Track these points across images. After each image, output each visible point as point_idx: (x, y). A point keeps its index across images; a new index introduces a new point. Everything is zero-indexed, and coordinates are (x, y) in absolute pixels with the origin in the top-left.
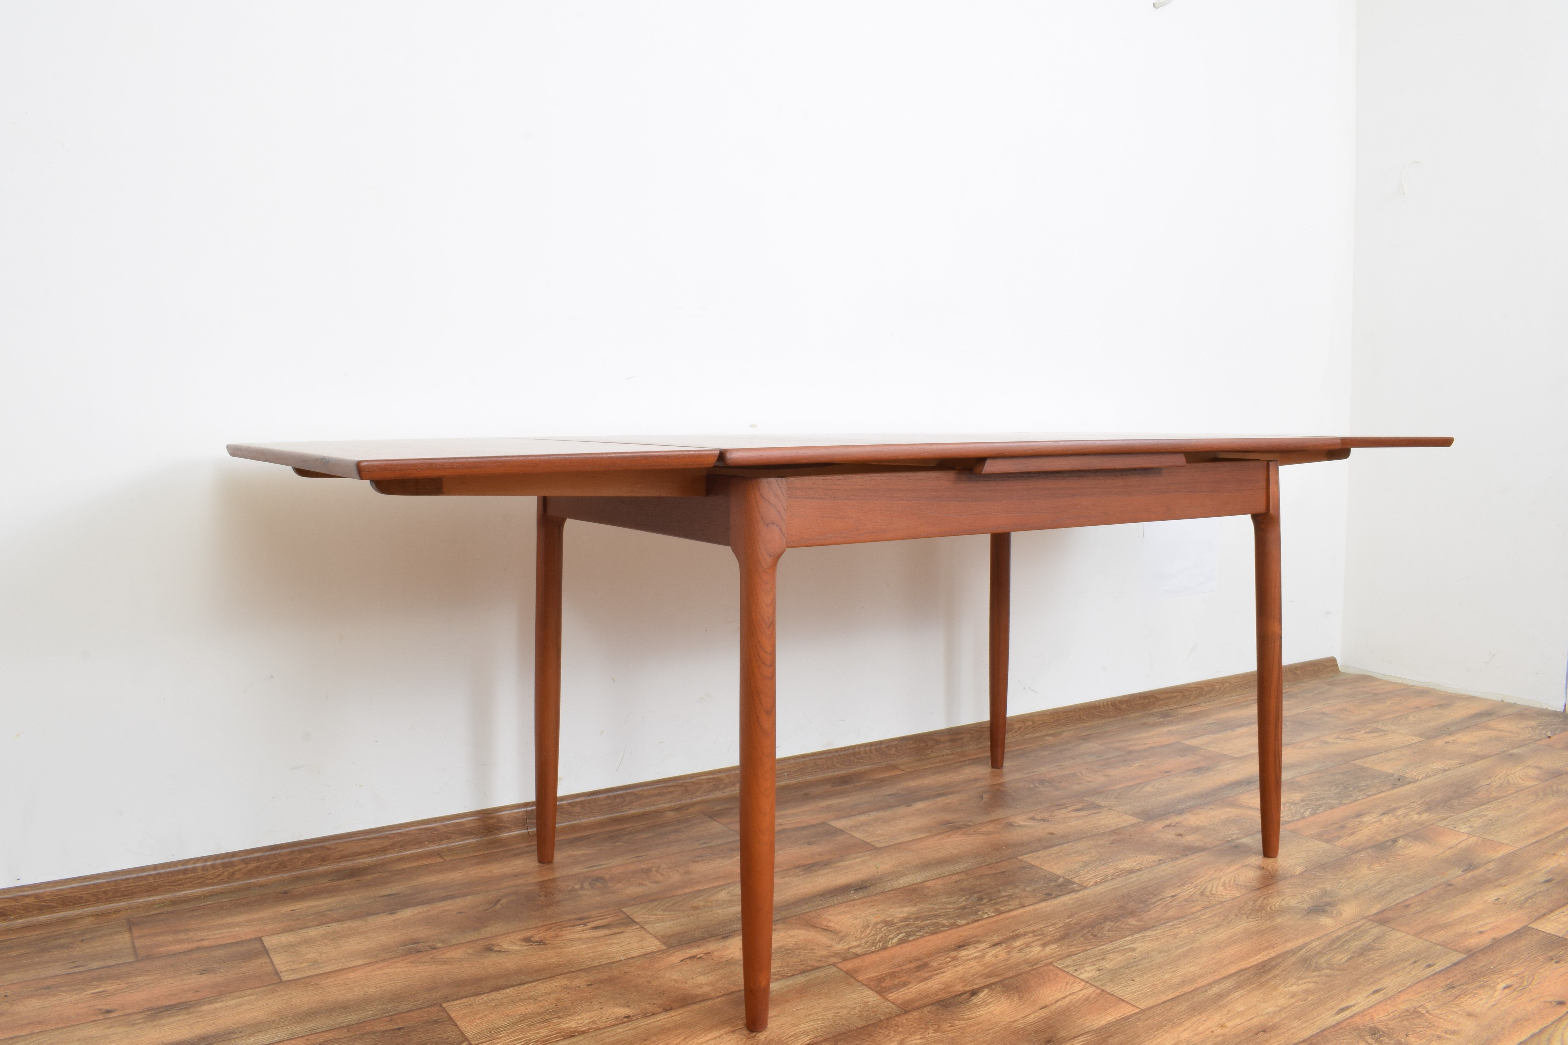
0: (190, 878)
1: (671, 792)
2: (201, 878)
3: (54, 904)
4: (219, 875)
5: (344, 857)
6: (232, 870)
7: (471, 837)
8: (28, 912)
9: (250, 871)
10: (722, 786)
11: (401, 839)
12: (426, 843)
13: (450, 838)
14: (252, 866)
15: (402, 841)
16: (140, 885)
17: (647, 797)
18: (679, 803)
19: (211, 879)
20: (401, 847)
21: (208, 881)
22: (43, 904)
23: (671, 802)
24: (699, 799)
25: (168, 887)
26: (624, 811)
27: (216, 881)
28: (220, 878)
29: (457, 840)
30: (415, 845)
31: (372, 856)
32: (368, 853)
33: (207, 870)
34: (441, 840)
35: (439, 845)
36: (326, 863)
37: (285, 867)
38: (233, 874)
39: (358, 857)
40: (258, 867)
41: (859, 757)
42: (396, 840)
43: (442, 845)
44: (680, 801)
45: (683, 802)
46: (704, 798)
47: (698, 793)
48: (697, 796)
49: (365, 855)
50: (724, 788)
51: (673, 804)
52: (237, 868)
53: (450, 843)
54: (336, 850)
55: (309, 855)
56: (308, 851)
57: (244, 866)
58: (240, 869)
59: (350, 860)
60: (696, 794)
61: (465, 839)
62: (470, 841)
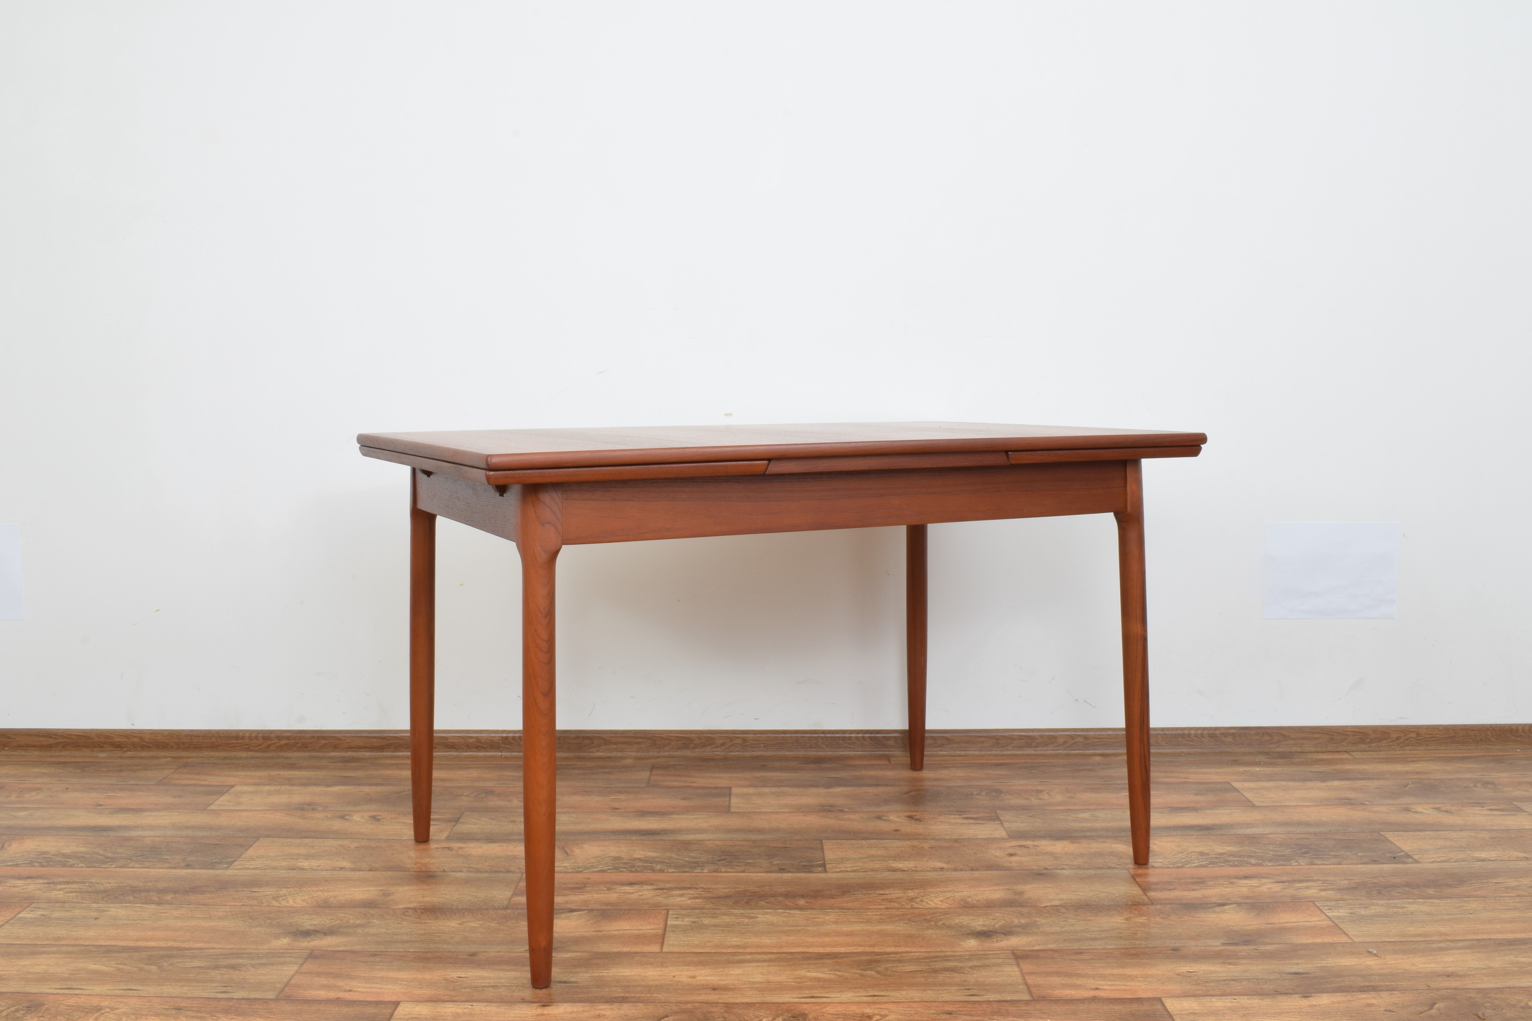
0: (240, 743)
1: (639, 743)
2: (247, 744)
3: (151, 745)
4: (260, 745)
5: (350, 748)
6: (269, 743)
7: (453, 750)
8: (135, 748)
9: (281, 746)
10: (692, 746)
11: (396, 742)
14: (283, 742)
15: (397, 743)
16: (206, 742)
17: (615, 744)
19: (254, 747)
21: (251, 748)
22: (144, 744)
23: (638, 751)
24: (667, 754)
25: (224, 747)
26: (591, 752)
27: (257, 749)
28: (260, 747)
29: (441, 750)
30: (406, 748)
31: (372, 751)
33: (252, 740)
36: (336, 750)
37: (306, 747)
38: (269, 746)
39: (361, 750)
40: (287, 745)
41: (849, 741)
46: (672, 753)
47: (666, 748)
48: (666, 751)
49: (367, 750)
50: (694, 748)
51: (640, 754)
52: (273, 742)
54: (345, 742)
55: (324, 742)
56: (324, 738)
57: (277, 741)
58: (274, 744)
59: (355, 751)
60: (665, 749)
61: (448, 751)
62: (452, 753)
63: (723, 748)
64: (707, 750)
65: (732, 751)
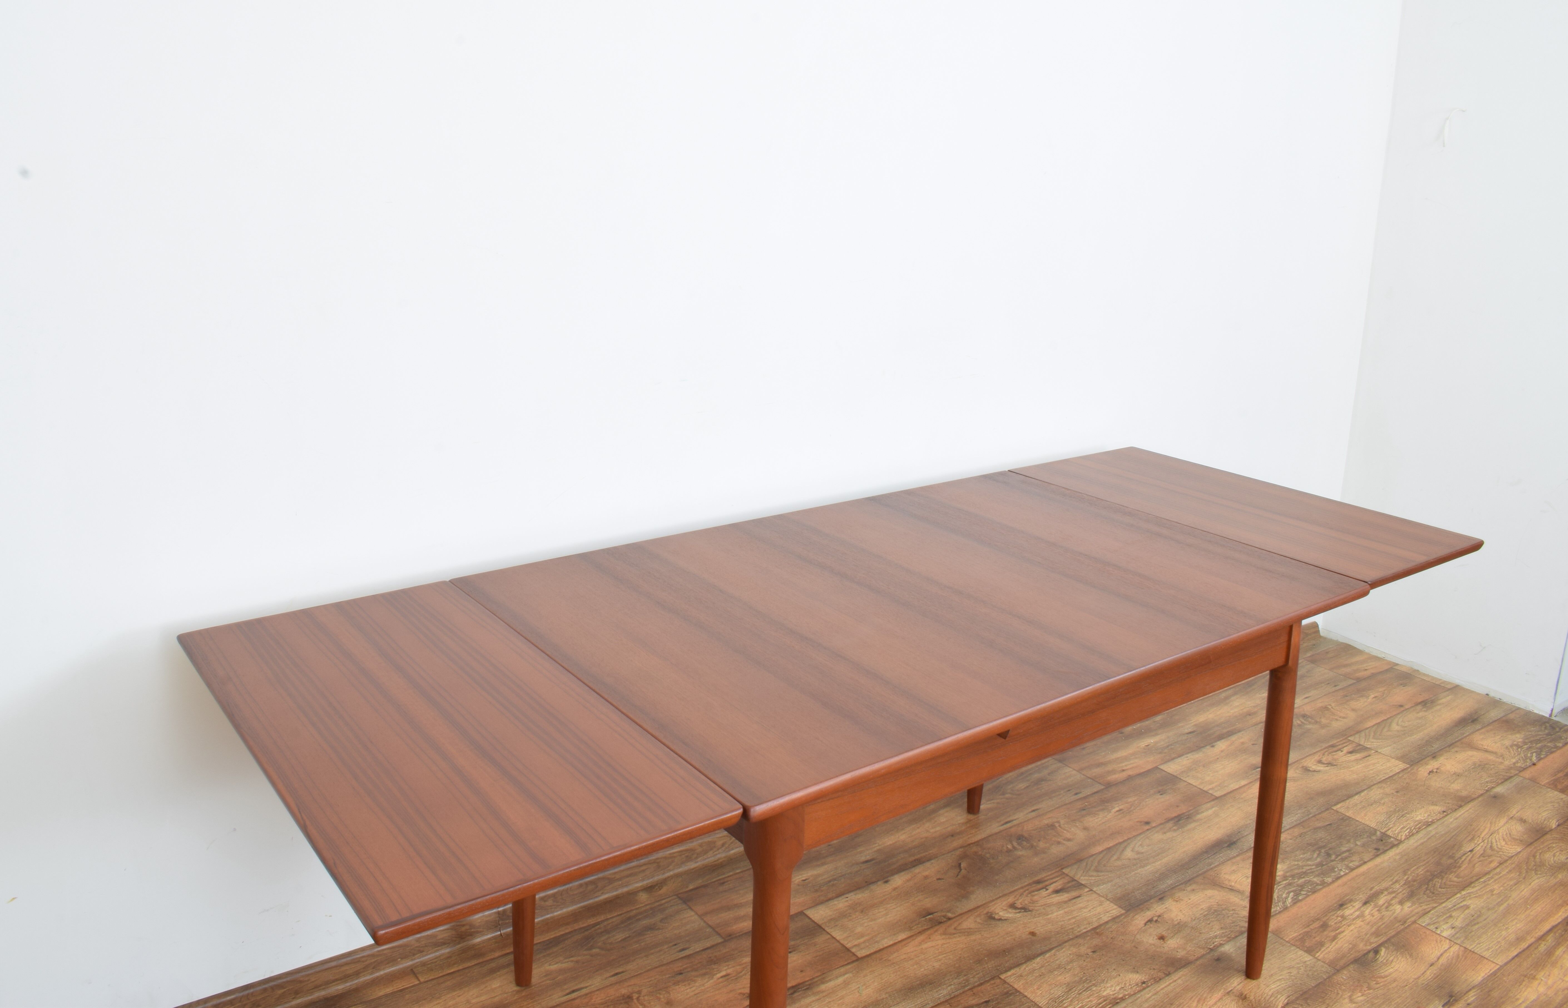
1: (644, 871)
5: (317, 987)
7: (444, 946)
10: (695, 856)
11: (373, 960)
12: (399, 960)
13: (422, 952)
15: (375, 962)
18: (651, 880)
20: (373, 968)
23: (643, 880)
24: (671, 873)
26: (596, 897)
29: (430, 952)
30: (388, 963)
31: (346, 982)
32: (341, 979)
34: (414, 955)
35: (412, 960)
36: (298, 996)
37: (258, 1006)
39: (331, 985)
42: (368, 962)
43: (415, 959)
44: (652, 878)
45: (656, 879)
47: (671, 867)
48: (670, 870)
49: (338, 982)
50: (697, 858)
51: (645, 882)
53: (423, 957)
54: (309, 982)
59: (324, 989)
60: (669, 868)
61: (438, 950)
62: (443, 951)
63: (723, 848)
64: (709, 856)
65: (733, 849)
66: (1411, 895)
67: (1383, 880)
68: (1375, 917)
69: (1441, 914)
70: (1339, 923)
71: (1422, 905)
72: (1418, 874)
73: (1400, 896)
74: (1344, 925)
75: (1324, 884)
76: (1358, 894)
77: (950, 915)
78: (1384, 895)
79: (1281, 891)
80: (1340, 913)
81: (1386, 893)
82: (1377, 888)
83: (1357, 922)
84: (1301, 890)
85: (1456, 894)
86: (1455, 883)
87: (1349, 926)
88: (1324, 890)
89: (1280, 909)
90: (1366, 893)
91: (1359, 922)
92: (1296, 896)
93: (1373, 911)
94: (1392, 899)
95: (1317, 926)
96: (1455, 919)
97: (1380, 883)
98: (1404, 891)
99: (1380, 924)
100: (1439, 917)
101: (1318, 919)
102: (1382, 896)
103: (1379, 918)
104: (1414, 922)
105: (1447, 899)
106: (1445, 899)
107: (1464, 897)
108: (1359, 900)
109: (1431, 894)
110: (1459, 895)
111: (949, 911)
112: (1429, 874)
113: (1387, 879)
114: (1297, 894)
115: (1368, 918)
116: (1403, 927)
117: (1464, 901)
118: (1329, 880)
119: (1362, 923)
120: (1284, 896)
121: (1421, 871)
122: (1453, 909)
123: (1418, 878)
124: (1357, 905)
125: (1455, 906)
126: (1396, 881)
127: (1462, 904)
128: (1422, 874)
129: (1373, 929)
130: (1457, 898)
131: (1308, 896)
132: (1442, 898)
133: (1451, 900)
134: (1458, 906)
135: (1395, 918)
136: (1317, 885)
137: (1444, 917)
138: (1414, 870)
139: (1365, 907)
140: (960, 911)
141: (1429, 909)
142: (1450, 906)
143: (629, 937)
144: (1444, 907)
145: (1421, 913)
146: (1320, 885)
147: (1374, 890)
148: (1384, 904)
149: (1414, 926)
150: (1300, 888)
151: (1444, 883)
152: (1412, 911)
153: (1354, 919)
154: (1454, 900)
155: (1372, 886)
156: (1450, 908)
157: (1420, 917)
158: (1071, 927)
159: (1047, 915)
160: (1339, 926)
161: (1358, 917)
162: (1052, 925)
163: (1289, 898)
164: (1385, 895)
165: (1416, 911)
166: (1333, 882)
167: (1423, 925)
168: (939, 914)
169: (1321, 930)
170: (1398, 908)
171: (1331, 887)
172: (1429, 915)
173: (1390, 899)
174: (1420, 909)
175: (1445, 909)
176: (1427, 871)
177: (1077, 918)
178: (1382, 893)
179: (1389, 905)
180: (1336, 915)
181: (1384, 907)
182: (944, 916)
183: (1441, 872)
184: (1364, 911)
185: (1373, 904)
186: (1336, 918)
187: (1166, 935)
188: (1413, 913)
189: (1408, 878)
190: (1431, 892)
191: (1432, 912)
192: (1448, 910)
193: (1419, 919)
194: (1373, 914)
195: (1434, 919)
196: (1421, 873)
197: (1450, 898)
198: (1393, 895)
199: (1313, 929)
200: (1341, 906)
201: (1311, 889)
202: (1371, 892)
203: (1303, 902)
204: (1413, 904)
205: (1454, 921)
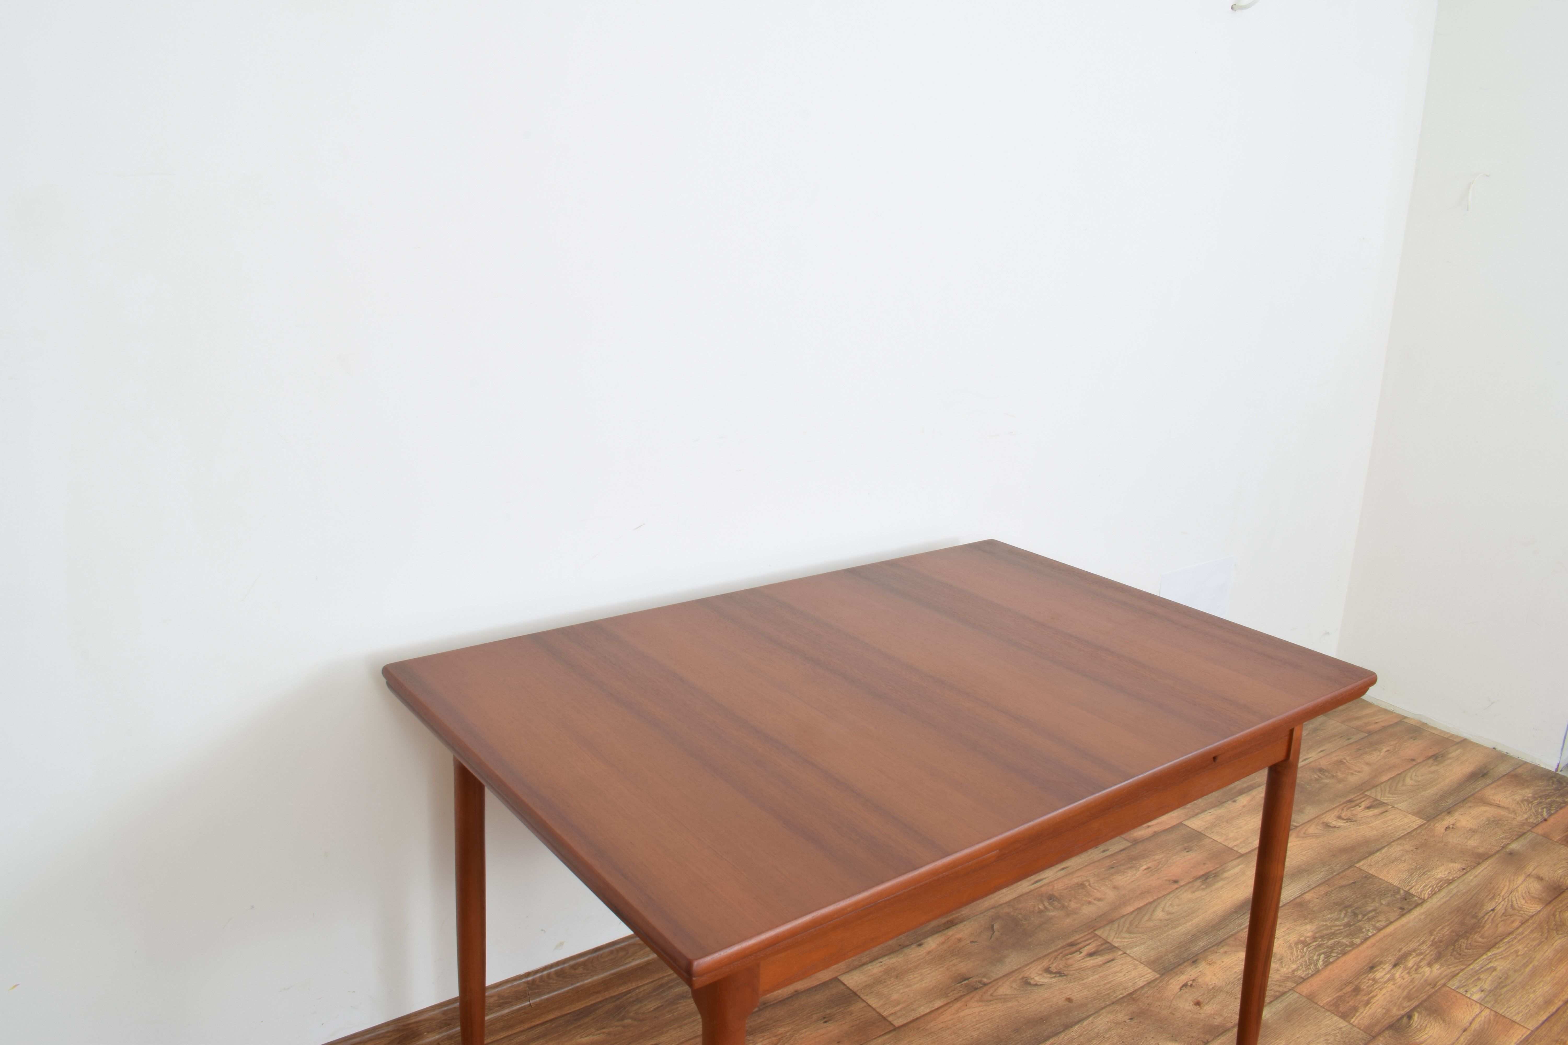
26: (627, 963)
66: (1439, 957)
67: (1410, 941)
68: (1405, 980)
69: (1470, 976)
70: (1371, 986)
71: (1450, 967)
72: (1443, 934)
73: (1428, 958)
74: (1376, 989)
75: (1353, 946)
76: (1387, 956)
77: (985, 980)
78: (1412, 956)
79: (1311, 953)
80: (1371, 975)
81: (1414, 954)
82: (1405, 950)
83: (1389, 985)
84: (1331, 952)
85: (1482, 955)
86: (1480, 944)
87: (1381, 989)
88: (1353, 952)
89: (1312, 972)
90: (1395, 955)
91: (1390, 986)
92: (1327, 958)
93: (1404, 974)
94: (1420, 961)
95: (1350, 990)
96: (1484, 982)
97: (1408, 944)
98: (1432, 952)
99: (1411, 987)
100: (1468, 979)
101: (1350, 983)
102: (1411, 958)
103: (1409, 981)
104: (1444, 985)
105: (1474, 961)
106: (1472, 961)
107: (1490, 959)
108: (1388, 962)
109: (1458, 955)
110: (1485, 957)
111: (984, 976)
112: (1454, 934)
113: (1414, 939)
114: (1328, 956)
115: (1399, 981)
116: (1433, 990)
117: (1490, 962)
118: (1358, 941)
119: (1393, 987)
120: (1315, 958)
121: (1446, 931)
122: (1480, 971)
123: (1444, 939)
124: (1387, 967)
125: (1482, 968)
126: (1423, 942)
127: (1489, 966)
128: (1447, 935)
129: (1405, 993)
130: (1483, 959)
131: (1338, 958)
132: (1469, 959)
133: (1478, 961)
134: (1485, 968)
135: (1426, 981)
136: (1347, 946)
137: (1473, 980)
138: (1439, 930)
139: (1395, 969)
140: (995, 976)
141: (1457, 972)
142: (1477, 968)
143: (662, 1006)
144: (1472, 969)
145: (1450, 975)
146: (1350, 946)
147: (1402, 951)
148: (1414, 966)
149: (1444, 989)
150: (1330, 950)
151: (1470, 943)
152: (1441, 974)
153: (1385, 983)
154: (1480, 961)
155: (1400, 947)
156: (1478, 971)
157: (1449, 980)
158: (1107, 992)
159: (1083, 980)
160: (1371, 990)
161: (1389, 980)
162: (1088, 991)
163: (1320, 961)
164: (1414, 957)
165: (1445, 973)
166: (1362, 943)
167: (1453, 988)
168: (975, 979)
169: (1354, 993)
170: (1427, 970)
171: (1361, 948)
172: (1458, 977)
173: (1418, 961)
174: (1449, 971)
175: (1474, 971)
176: (1452, 931)
177: (1113, 983)
178: (1411, 954)
179: (1418, 967)
180: (1367, 978)
181: (1413, 969)
182: (980, 982)
183: (1466, 932)
184: (1395, 974)
185: (1402, 966)
186: (1367, 982)
187: (1201, 1000)
188: (1442, 976)
189: (1434, 939)
190: (1457, 953)
191: (1461, 974)
192: (1475, 972)
193: (1448, 981)
194: (1404, 977)
195: (1463, 982)
196: (1447, 933)
197: (1476, 960)
198: (1422, 957)
199: (1346, 993)
200: (1372, 968)
201: (1340, 950)
202: (1400, 954)
203: (1335, 965)
204: (1442, 966)
205: (1482, 984)
